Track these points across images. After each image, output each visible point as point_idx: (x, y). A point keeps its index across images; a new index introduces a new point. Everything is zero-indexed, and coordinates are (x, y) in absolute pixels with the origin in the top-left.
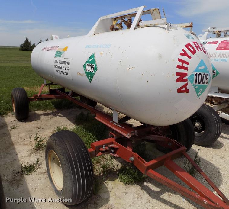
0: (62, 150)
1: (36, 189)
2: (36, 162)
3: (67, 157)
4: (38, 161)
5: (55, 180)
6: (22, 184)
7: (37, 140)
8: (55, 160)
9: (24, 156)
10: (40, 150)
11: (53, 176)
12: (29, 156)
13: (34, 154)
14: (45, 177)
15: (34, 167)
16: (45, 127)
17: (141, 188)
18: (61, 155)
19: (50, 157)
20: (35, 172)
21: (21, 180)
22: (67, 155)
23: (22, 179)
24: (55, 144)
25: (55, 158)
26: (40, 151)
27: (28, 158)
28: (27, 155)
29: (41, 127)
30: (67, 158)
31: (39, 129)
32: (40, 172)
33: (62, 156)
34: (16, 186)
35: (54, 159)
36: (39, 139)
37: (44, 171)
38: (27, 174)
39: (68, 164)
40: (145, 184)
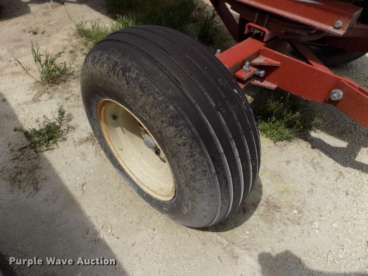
0: (167, 107)
1: (83, 185)
2: (57, 116)
3: (194, 129)
4: (62, 113)
5: (131, 169)
6: (45, 179)
7: (40, 61)
8: (120, 119)
9: (24, 103)
10: (58, 84)
11: (123, 158)
12: (36, 100)
13: (45, 96)
14: (94, 149)
15: (58, 128)
16: (48, 29)
17: (310, 146)
18: (165, 125)
19: (102, 116)
20: (64, 139)
21: (37, 167)
22: (190, 123)
23: (41, 165)
24: (124, 82)
25: (117, 115)
26: (56, 86)
27: (34, 105)
28: (30, 98)
29: (38, 29)
30: (192, 133)
31: (35, 33)
32: (77, 140)
33: (172, 129)
34: (32, 188)
35: (115, 117)
36: (43, 59)
37: (85, 135)
38: (47, 150)
39: (202, 153)
40: (313, 134)
